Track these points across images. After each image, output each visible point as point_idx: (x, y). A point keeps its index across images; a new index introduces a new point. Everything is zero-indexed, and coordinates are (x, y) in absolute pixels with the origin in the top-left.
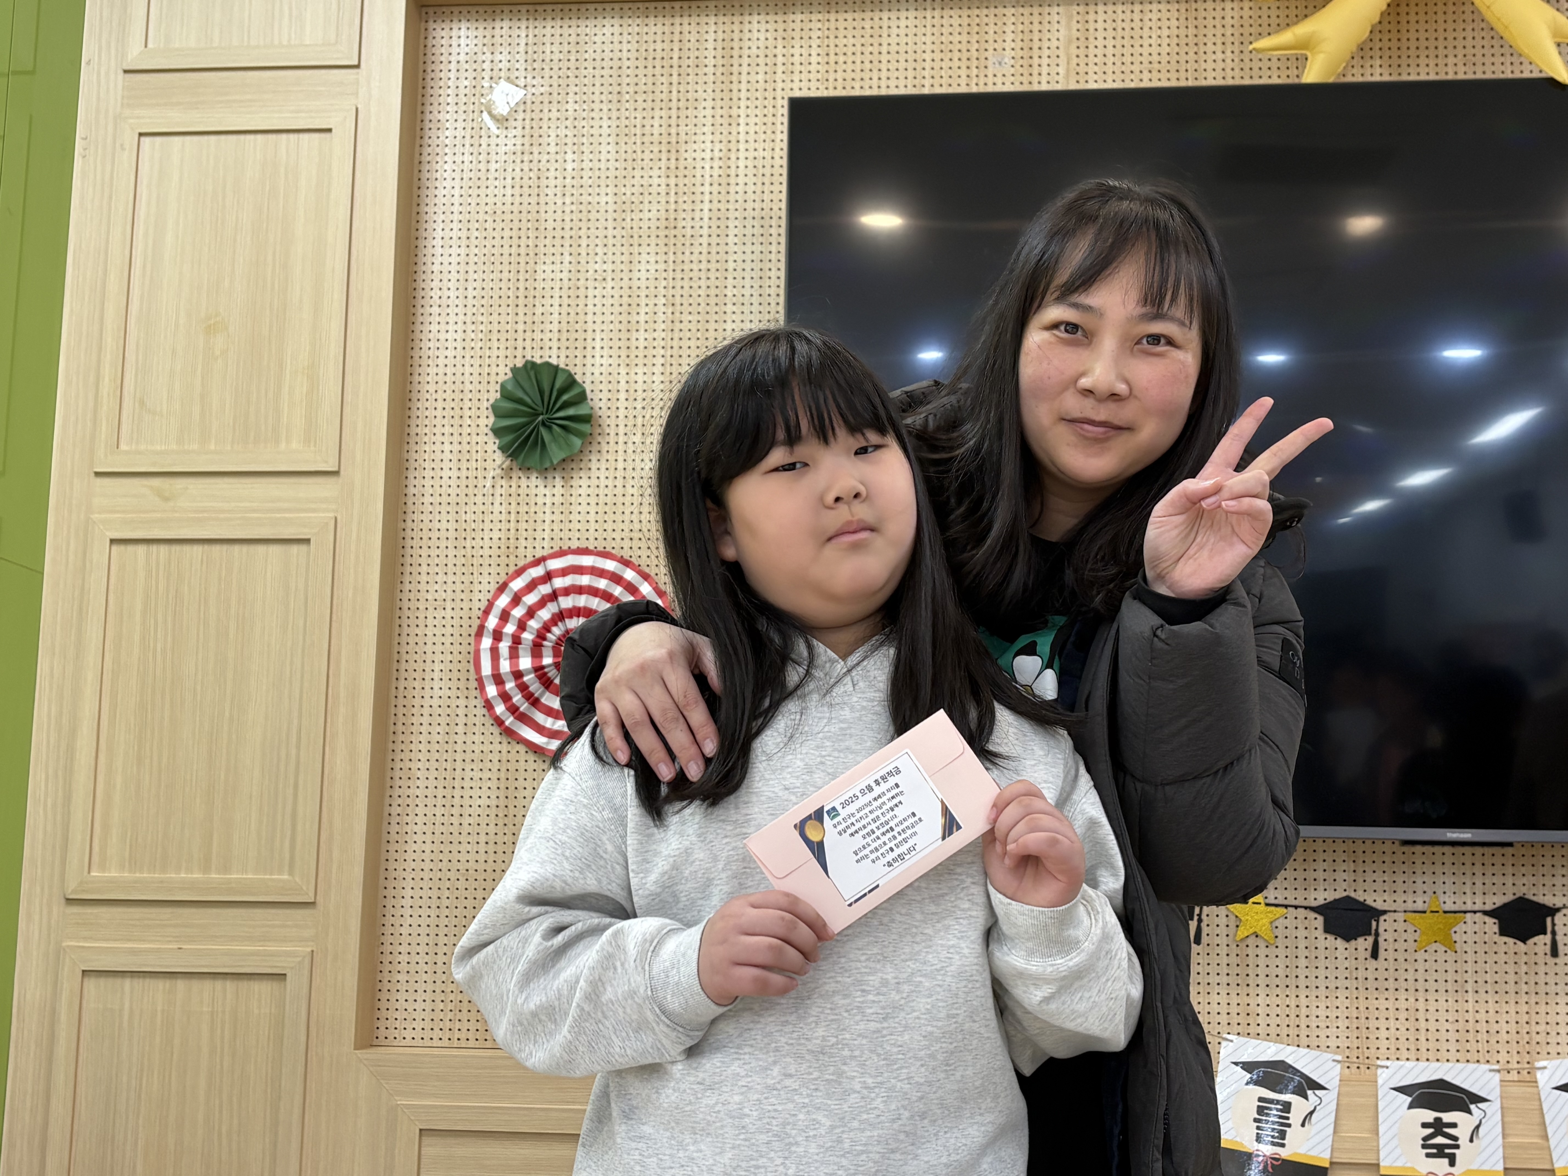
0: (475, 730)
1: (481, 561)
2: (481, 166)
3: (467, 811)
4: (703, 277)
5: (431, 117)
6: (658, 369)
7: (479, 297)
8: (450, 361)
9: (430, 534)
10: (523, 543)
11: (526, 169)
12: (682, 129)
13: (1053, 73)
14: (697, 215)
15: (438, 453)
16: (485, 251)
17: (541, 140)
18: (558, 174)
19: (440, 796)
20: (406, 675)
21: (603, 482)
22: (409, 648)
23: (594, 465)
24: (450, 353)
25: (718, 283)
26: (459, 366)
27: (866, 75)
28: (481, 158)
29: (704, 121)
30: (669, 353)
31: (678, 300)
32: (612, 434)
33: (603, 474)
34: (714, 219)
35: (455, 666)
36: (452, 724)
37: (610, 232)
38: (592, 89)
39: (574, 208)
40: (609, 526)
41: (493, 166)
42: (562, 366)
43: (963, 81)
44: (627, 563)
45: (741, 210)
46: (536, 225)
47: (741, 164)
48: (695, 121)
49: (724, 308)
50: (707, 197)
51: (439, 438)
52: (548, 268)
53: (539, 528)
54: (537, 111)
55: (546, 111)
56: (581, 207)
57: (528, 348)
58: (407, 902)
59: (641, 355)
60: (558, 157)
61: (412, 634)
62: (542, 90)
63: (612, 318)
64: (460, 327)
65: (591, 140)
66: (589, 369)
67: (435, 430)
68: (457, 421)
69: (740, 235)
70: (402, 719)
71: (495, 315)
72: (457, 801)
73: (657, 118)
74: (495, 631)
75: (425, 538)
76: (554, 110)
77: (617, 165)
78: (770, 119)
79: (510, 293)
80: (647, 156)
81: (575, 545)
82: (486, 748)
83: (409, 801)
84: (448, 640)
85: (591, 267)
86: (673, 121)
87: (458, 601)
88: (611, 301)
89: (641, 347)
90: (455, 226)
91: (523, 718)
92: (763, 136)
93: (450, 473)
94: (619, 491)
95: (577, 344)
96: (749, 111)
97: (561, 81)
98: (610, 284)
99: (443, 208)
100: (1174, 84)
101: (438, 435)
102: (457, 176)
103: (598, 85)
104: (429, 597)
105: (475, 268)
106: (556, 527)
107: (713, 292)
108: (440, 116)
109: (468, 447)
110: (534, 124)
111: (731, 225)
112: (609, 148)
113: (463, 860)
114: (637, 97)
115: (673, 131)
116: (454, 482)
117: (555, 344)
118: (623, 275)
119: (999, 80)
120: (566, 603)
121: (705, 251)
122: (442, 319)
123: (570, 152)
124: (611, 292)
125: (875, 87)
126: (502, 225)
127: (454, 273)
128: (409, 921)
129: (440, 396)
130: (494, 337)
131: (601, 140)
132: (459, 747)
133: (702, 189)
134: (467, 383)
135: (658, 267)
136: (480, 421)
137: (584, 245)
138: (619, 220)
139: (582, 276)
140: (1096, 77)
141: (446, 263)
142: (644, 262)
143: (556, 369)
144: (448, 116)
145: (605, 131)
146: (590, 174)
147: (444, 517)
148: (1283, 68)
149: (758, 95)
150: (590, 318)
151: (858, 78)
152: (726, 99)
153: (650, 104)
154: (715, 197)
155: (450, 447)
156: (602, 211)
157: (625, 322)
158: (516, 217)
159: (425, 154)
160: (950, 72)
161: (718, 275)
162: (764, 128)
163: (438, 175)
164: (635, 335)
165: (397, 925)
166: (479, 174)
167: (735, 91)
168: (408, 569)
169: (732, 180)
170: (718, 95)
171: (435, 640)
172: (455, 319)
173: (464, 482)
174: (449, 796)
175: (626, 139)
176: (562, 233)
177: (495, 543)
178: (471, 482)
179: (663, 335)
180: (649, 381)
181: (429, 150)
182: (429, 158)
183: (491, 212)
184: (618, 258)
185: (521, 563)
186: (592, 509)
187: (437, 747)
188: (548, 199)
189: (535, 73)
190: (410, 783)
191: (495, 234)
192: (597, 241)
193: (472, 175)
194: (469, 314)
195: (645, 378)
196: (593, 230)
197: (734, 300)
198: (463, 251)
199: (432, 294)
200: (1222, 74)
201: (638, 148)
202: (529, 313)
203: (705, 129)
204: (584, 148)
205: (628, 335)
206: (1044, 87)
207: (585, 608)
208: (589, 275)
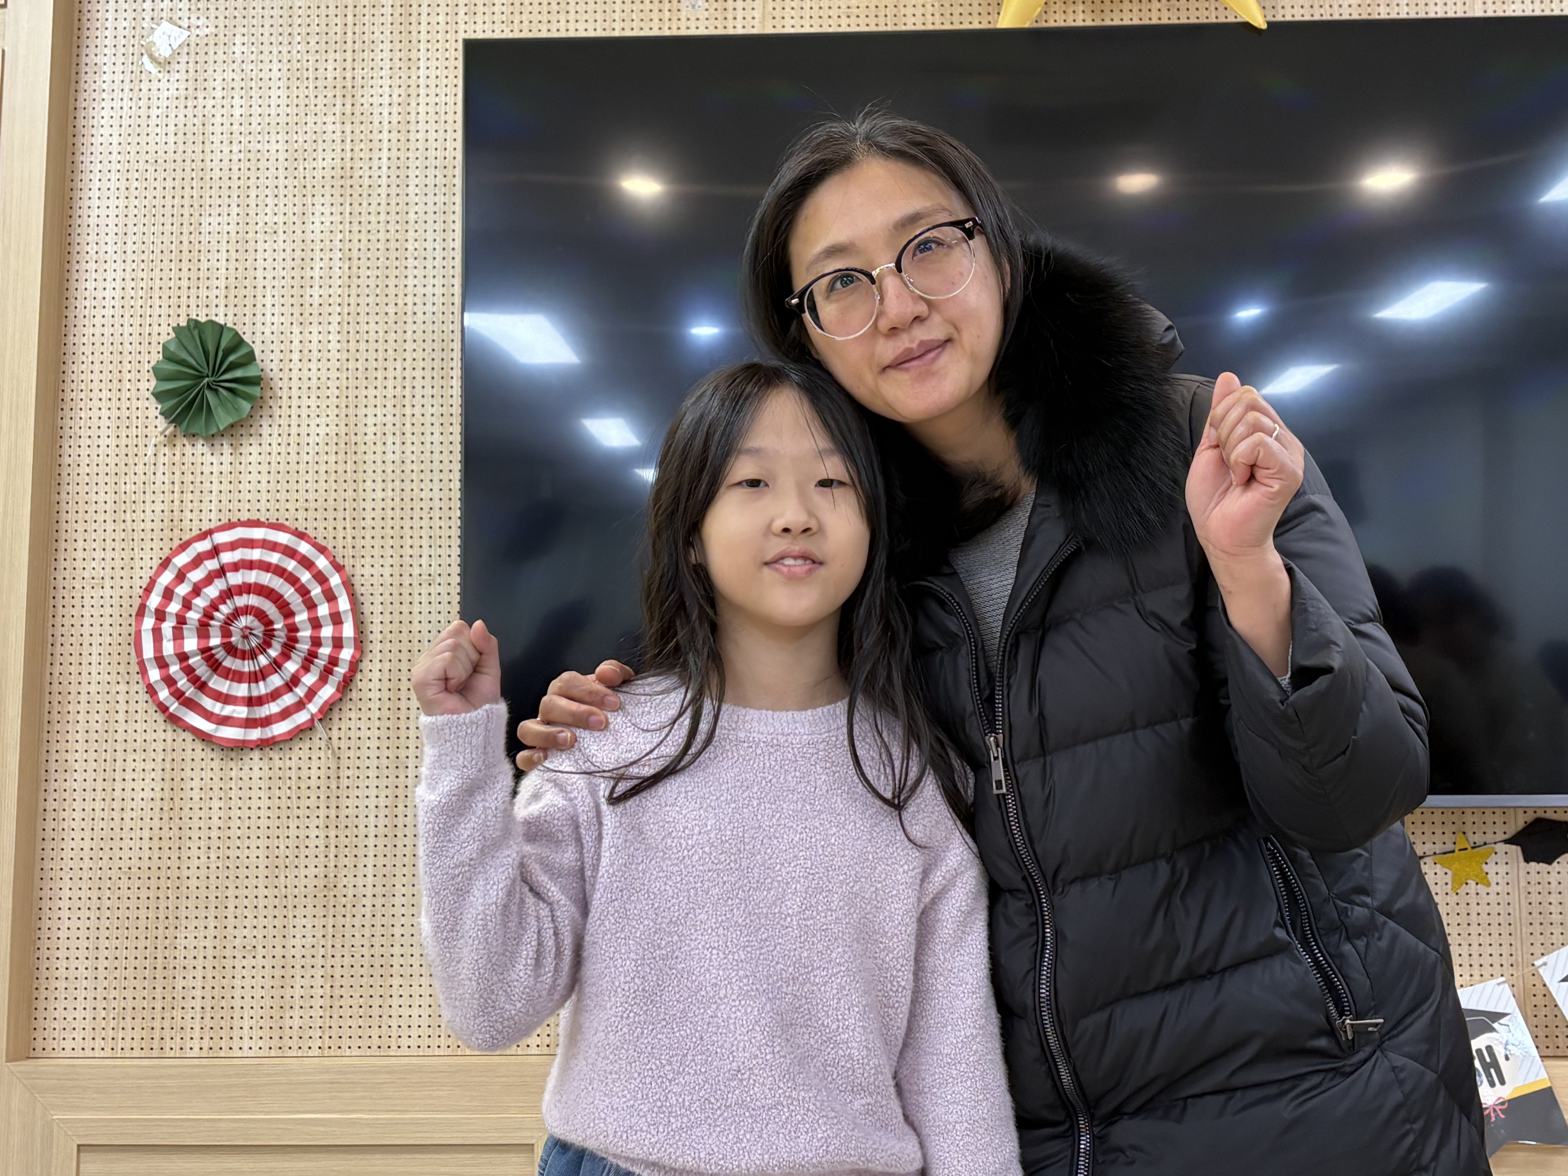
0: (138, 717)
1: (142, 535)
2: (140, 112)
3: (129, 804)
4: (382, 230)
5: (86, 59)
6: (334, 328)
7: (139, 252)
8: (108, 321)
9: (86, 507)
10: (189, 515)
11: (190, 115)
12: (359, 73)
13: (749, 18)
14: (375, 163)
15: (95, 420)
16: (146, 202)
17: (206, 84)
18: (224, 120)
19: (99, 789)
20: (62, 659)
21: (275, 449)
22: (64, 630)
23: (265, 430)
24: (109, 312)
25: (397, 236)
26: (117, 325)
27: (554, 17)
28: (141, 103)
29: (381, 64)
30: (346, 311)
31: (355, 254)
32: (285, 398)
33: (274, 441)
34: (394, 168)
35: (115, 649)
36: (112, 712)
37: (281, 182)
38: (261, 30)
39: (242, 156)
40: (282, 496)
41: (154, 112)
42: (230, 325)
43: (655, 25)
44: (301, 535)
45: (422, 159)
46: (201, 174)
47: (422, 109)
48: (371, 64)
49: (404, 263)
50: (385, 145)
51: (96, 403)
52: (215, 220)
53: (206, 499)
54: (202, 53)
55: (211, 53)
56: (249, 156)
57: (193, 306)
58: (65, 904)
59: (316, 312)
60: (224, 102)
61: (68, 616)
62: (207, 31)
63: (284, 273)
64: (118, 284)
65: (260, 84)
66: (259, 328)
67: (91, 395)
68: (115, 385)
69: (422, 186)
70: (56, 707)
71: (157, 271)
72: (118, 794)
73: (330, 61)
74: (157, 610)
75: (81, 511)
76: (220, 52)
77: (289, 110)
78: (452, 63)
79: (173, 247)
80: (321, 101)
81: (245, 516)
82: (150, 736)
83: (66, 795)
84: (107, 621)
85: (261, 219)
86: (349, 64)
87: (118, 579)
88: (283, 255)
89: (316, 305)
90: (114, 176)
91: (190, 704)
92: (445, 81)
93: (108, 442)
94: (293, 458)
95: (247, 301)
96: (429, 54)
97: (227, 22)
98: (282, 237)
99: (100, 157)
100: (873, 28)
101: (95, 401)
102: (116, 122)
103: (267, 26)
104: (86, 574)
105: (135, 221)
106: (223, 497)
107: (392, 245)
108: (97, 60)
109: (128, 413)
110: (198, 67)
111: (412, 175)
112: (280, 92)
113: (125, 857)
114: (309, 39)
115: (349, 75)
116: (112, 451)
117: (222, 302)
118: (295, 228)
119: (693, 24)
120: (235, 579)
121: (384, 203)
122: (99, 276)
123: (237, 97)
124: (282, 246)
125: (563, 30)
126: (164, 175)
127: (112, 226)
128: (67, 923)
129: (97, 358)
130: (156, 294)
131: (271, 84)
132: (120, 736)
133: (380, 136)
134: (126, 344)
135: (333, 219)
136: (139, 385)
137: (253, 196)
138: (291, 169)
139: (251, 228)
140: (792, 22)
141: (103, 216)
142: (317, 214)
143: (222, 328)
144: (105, 59)
145: (275, 74)
146: (259, 120)
147: (102, 488)
148: (984, 13)
149: (439, 36)
150: (260, 273)
151: (545, 21)
152: (405, 42)
153: (324, 47)
154: (394, 145)
155: (108, 413)
156: (273, 159)
157: (297, 278)
158: (179, 165)
159: (81, 98)
160: (642, 15)
161: (398, 227)
162: (445, 72)
163: (94, 122)
164: (309, 291)
165: (54, 929)
166: (139, 121)
167: (414, 33)
168: (63, 545)
169: (413, 127)
170: (396, 37)
171: (92, 621)
172: (113, 275)
173: (124, 451)
174: (109, 790)
175: (298, 83)
176: (229, 183)
177: (158, 516)
178: (132, 450)
179: (340, 291)
180: (325, 341)
181: (85, 95)
182: (83, 103)
183: (151, 161)
184: (290, 210)
185: (187, 537)
186: (264, 478)
187: (96, 736)
188: (213, 147)
189: (199, 14)
190: (67, 776)
191: (156, 184)
192: (267, 192)
193: (131, 121)
194: (128, 270)
195: (321, 337)
196: (261, 180)
197: (416, 254)
198: (122, 203)
199: (88, 248)
200: (922, 19)
201: (311, 93)
202: (194, 269)
203: (383, 73)
204: (253, 93)
205: (302, 292)
206: (740, 31)
207: (256, 584)
208: (258, 228)
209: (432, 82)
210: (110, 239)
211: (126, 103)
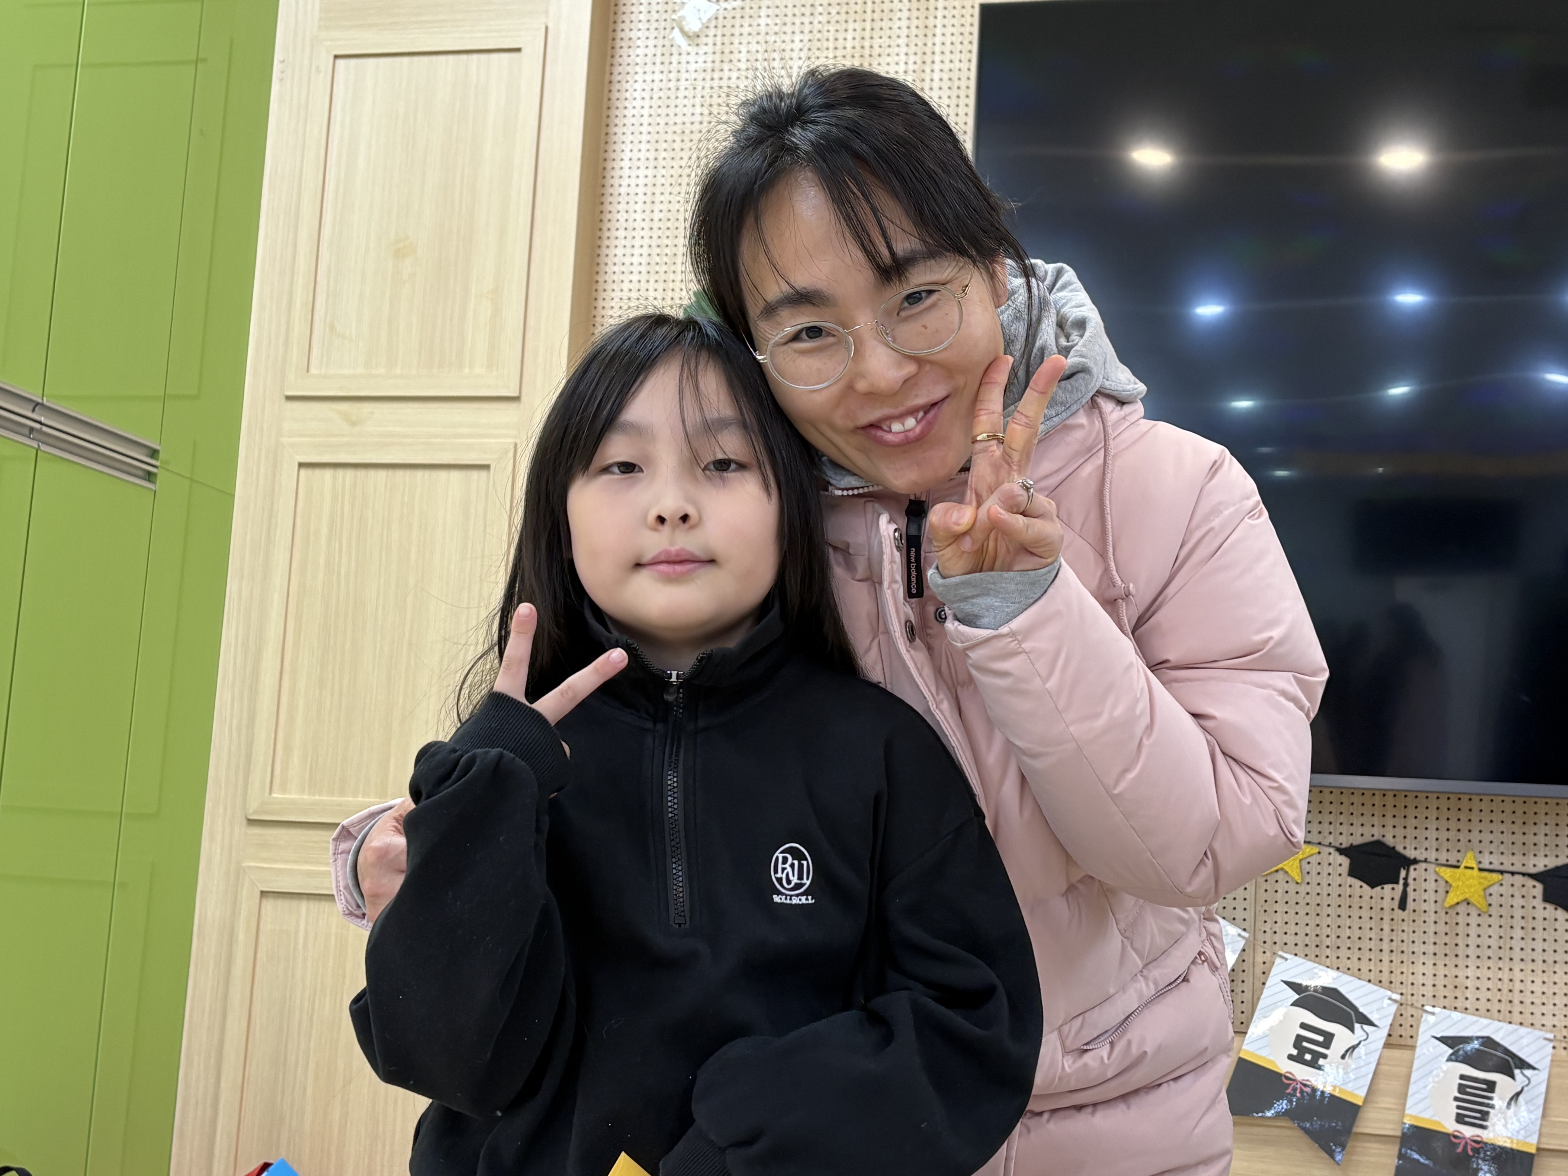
2: (671, 85)
5: (623, 35)
7: (664, 219)
11: (716, 86)
12: (877, 42)
16: (673, 172)
17: (732, 57)
24: (635, 278)
26: (643, 290)
29: (898, 32)
41: (683, 84)
47: (936, 76)
48: (889, 32)
54: (729, 26)
55: (738, 26)
60: (748, 73)
62: (734, 4)
64: (645, 251)
65: (783, 55)
73: (850, 31)
76: (746, 25)
78: (968, 29)
86: (867, 34)
90: (643, 146)
92: (959, 47)
96: (946, 21)
99: (632, 129)
102: (647, 95)
105: (662, 189)
108: (632, 35)
110: (725, 40)
114: (831, 9)
115: (867, 44)
122: (628, 243)
126: (690, 145)
127: (641, 195)
130: (679, 261)
131: (793, 55)
141: (633, 185)
144: (640, 34)
145: (797, 45)
153: (843, 17)
159: (616, 72)
162: (960, 38)
163: (628, 95)
166: (669, 93)
172: (641, 242)
181: (620, 69)
182: (619, 78)
183: (679, 132)
191: (683, 154)
193: (661, 94)
194: (655, 236)
198: (650, 172)
199: (619, 216)
209: (948, 48)
210: (638, 207)
211: (658, 76)
